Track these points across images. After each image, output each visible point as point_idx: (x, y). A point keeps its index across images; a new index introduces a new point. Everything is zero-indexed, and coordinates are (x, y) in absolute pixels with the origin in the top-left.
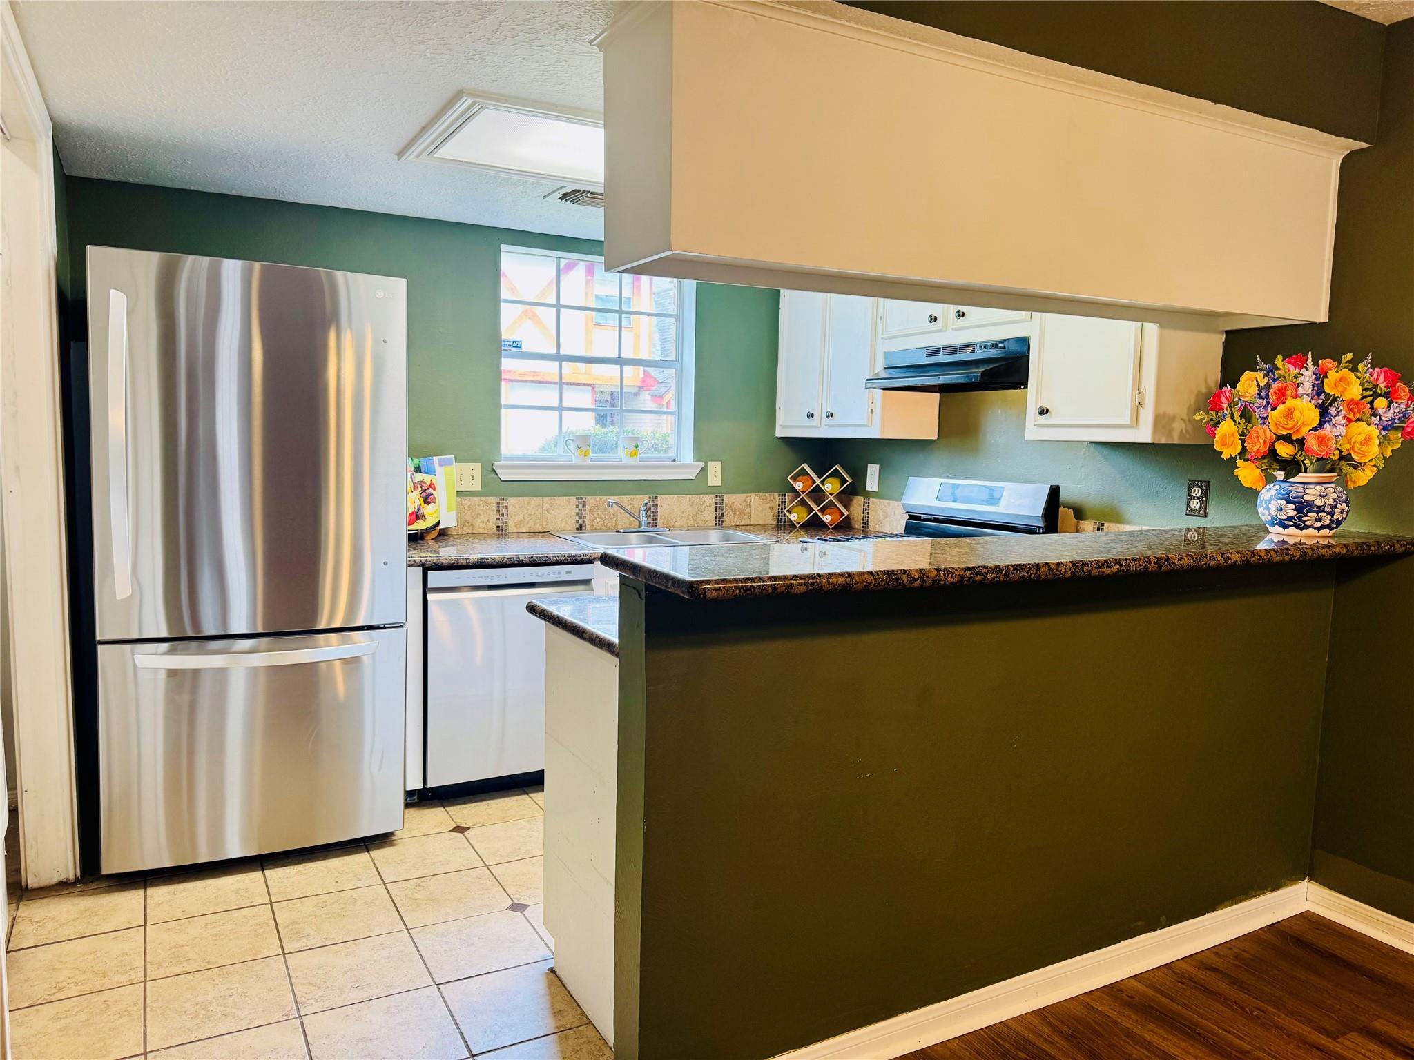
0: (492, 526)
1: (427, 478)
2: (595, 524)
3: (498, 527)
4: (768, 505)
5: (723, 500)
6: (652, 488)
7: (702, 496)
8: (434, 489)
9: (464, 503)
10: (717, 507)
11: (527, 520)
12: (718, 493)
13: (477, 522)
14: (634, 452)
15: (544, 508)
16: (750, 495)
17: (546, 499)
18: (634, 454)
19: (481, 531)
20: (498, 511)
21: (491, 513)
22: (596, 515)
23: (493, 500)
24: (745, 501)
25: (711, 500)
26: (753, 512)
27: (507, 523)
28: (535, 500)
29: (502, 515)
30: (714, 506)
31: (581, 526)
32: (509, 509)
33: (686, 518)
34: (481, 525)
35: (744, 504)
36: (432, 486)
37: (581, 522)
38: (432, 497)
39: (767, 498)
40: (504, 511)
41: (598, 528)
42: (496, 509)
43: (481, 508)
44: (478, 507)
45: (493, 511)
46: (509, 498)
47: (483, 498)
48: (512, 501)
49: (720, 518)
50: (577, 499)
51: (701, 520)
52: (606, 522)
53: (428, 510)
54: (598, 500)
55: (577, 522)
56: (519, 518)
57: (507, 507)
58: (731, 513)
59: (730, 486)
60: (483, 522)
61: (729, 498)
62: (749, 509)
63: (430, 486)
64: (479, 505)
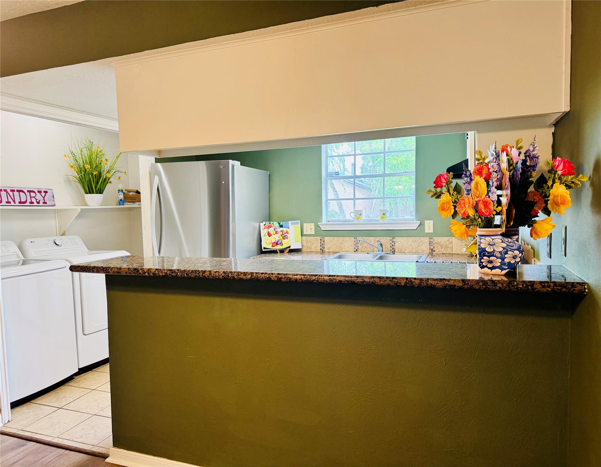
0: (318, 249)
1: (285, 229)
2: (363, 250)
3: (321, 249)
5: (434, 240)
6: (392, 233)
7: (421, 238)
8: (288, 234)
10: (430, 243)
11: (333, 247)
12: (430, 236)
13: (313, 247)
14: (382, 217)
15: (340, 242)
16: (451, 238)
17: (341, 238)
18: (382, 218)
19: (314, 250)
20: (321, 243)
21: (318, 243)
22: (363, 246)
23: (319, 238)
24: (448, 241)
25: (426, 240)
26: (454, 247)
27: (324, 248)
28: (336, 239)
29: (322, 244)
30: (428, 243)
31: (357, 250)
33: (411, 249)
35: (447, 242)
36: (287, 232)
37: (357, 248)
38: (286, 237)
40: (322, 243)
41: (365, 251)
42: (320, 241)
43: (314, 241)
46: (325, 237)
47: (315, 237)
48: (326, 239)
49: (432, 249)
50: (354, 238)
51: (420, 250)
52: (368, 249)
53: (284, 241)
54: (364, 239)
55: (355, 248)
56: (329, 246)
57: (324, 241)
58: (439, 247)
60: (315, 247)
61: (437, 239)
62: (451, 245)
63: (286, 232)
64: (313, 240)
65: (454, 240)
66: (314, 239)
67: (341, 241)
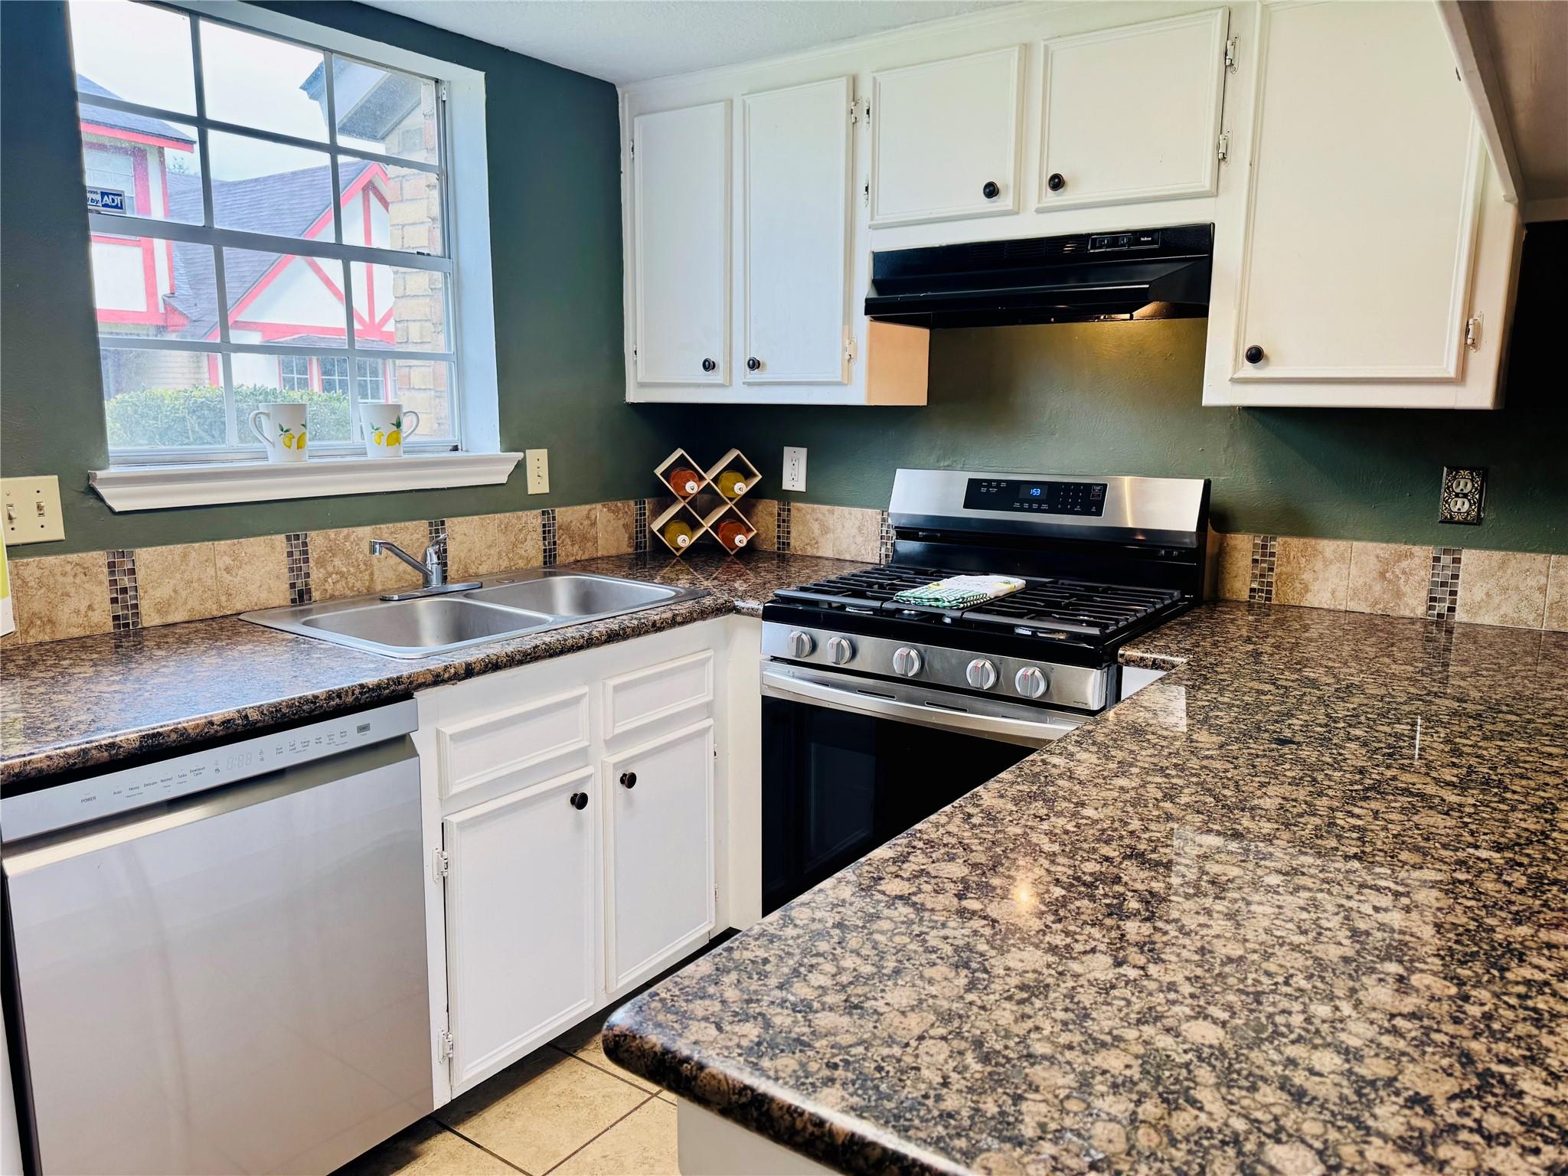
0: (102, 618)
2: (329, 587)
3: (116, 618)
4: (621, 522)
5: (554, 518)
6: (434, 505)
7: (520, 513)
9: (26, 573)
10: (546, 531)
11: (184, 594)
12: (545, 506)
13: (62, 614)
14: (395, 436)
15: (220, 564)
16: (594, 506)
17: (223, 545)
18: (394, 439)
19: (75, 632)
20: (113, 582)
21: (97, 590)
22: (330, 569)
23: (98, 559)
24: (588, 517)
25: (533, 519)
26: (599, 535)
27: (136, 606)
28: (200, 550)
29: (124, 591)
30: (540, 530)
31: (301, 593)
32: (140, 575)
33: (496, 558)
34: (75, 619)
35: (586, 523)
37: (300, 583)
39: (619, 510)
40: (126, 581)
41: (337, 593)
42: (104, 575)
43: (70, 579)
44: (61, 579)
45: (101, 583)
46: (138, 551)
47: (74, 557)
48: (145, 556)
49: (548, 550)
50: (288, 538)
51: (521, 557)
52: (351, 580)
54: (333, 536)
55: (293, 587)
56: (163, 592)
57: (132, 572)
58: (568, 541)
59: (563, 492)
60: (77, 612)
61: (565, 515)
62: (593, 531)
64: (64, 574)
65: (599, 511)
66: (68, 568)
67: (228, 560)
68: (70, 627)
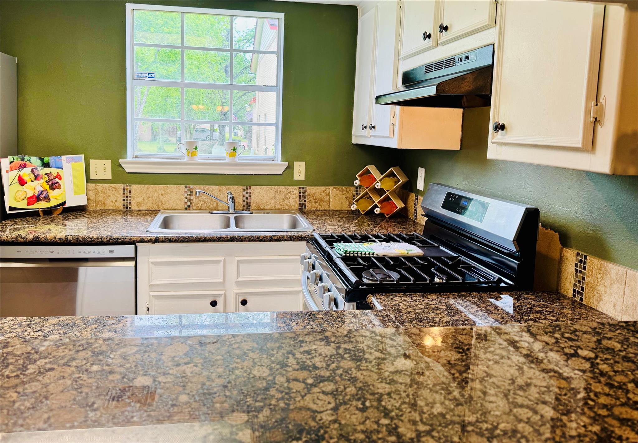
0: (119, 205)
1: (53, 171)
2: (200, 206)
4: (345, 196)
5: (306, 191)
6: (246, 180)
10: (301, 196)
11: (146, 201)
12: (301, 184)
13: (108, 202)
14: (232, 154)
15: (160, 193)
16: (328, 187)
17: (161, 186)
19: (111, 208)
20: (124, 194)
22: (201, 199)
23: (120, 186)
24: (325, 192)
25: (295, 190)
26: (331, 200)
27: (130, 203)
28: (152, 187)
29: (127, 197)
30: (298, 195)
31: (189, 206)
32: (133, 193)
33: (274, 204)
35: (323, 194)
37: (189, 203)
38: (57, 184)
39: (343, 191)
40: (127, 194)
41: (202, 209)
42: (122, 192)
43: (111, 191)
44: (108, 191)
45: (120, 194)
46: (132, 185)
47: (112, 185)
48: (134, 187)
49: (303, 204)
50: (186, 187)
51: (287, 205)
52: (209, 204)
53: (53, 194)
54: (203, 188)
55: (186, 203)
56: (140, 199)
57: (130, 192)
58: (313, 201)
59: (312, 180)
60: (112, 202)
61: (310, 190)
62: (327, 198)
63: (57, 177)
65: (332, 190)
66: (111, 188)
67: (163, 192)
68: (110, 205)
